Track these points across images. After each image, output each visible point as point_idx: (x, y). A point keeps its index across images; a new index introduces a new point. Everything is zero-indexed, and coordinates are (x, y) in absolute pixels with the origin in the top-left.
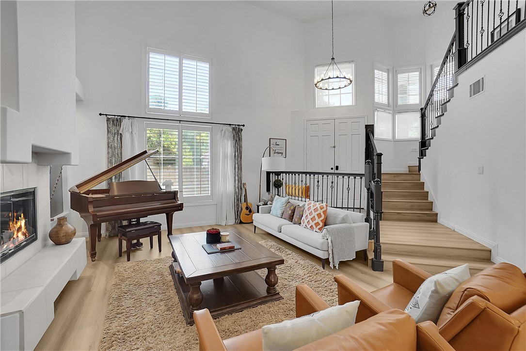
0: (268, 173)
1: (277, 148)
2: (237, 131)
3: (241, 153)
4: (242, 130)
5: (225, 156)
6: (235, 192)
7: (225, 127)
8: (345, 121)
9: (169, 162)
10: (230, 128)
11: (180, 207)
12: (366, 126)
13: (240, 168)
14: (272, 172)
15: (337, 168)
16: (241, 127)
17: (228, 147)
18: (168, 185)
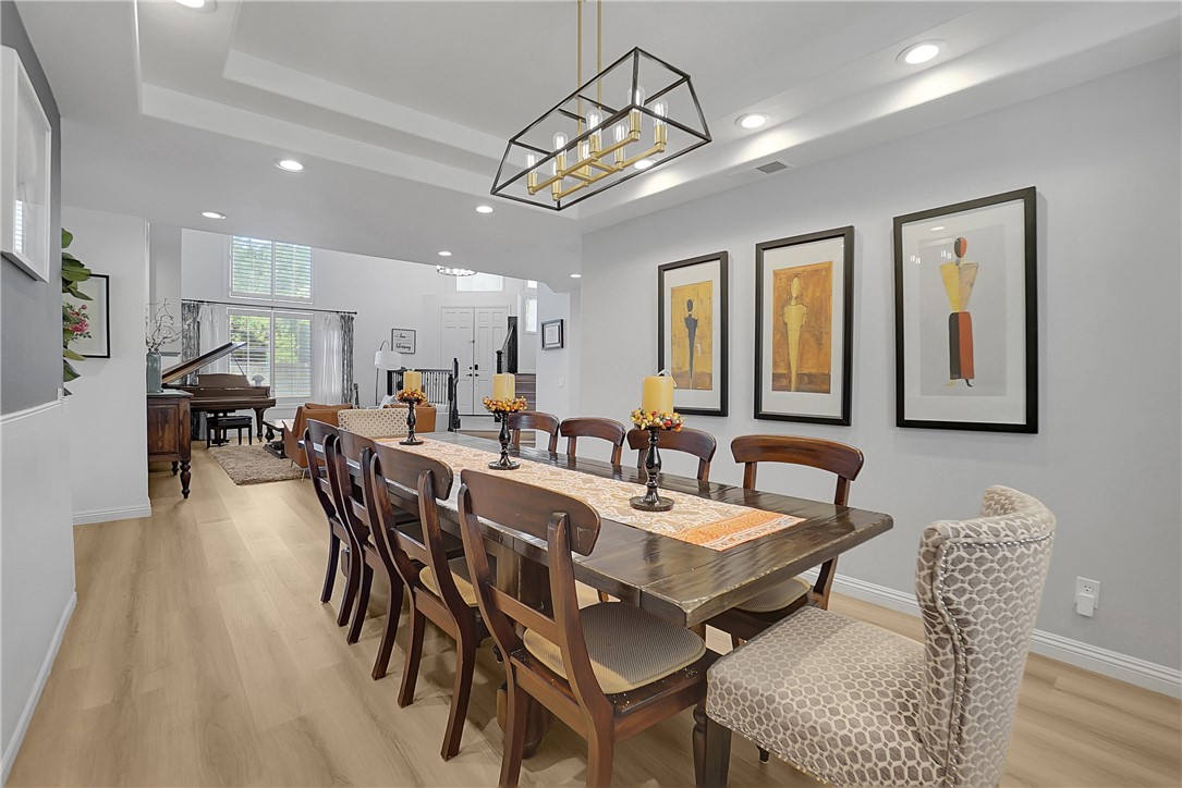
0: (390, 373)
1: (403, 342)
2: (347, 321)
3: (351, 346)
4: (353, 318)
5: (330, 350)
6: (344, 395)
7: (330, 315)
8: (485, 310)
9: (258, 357)
10: (337, 317)
11: (273, 403)
12: (509, 318)
13: (350, 365)
14: (395, 372)
15: (476, 367)
16: (353, 315)
17: (335, 340)
18: (257, 379)
